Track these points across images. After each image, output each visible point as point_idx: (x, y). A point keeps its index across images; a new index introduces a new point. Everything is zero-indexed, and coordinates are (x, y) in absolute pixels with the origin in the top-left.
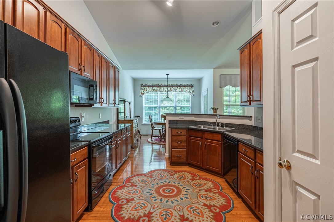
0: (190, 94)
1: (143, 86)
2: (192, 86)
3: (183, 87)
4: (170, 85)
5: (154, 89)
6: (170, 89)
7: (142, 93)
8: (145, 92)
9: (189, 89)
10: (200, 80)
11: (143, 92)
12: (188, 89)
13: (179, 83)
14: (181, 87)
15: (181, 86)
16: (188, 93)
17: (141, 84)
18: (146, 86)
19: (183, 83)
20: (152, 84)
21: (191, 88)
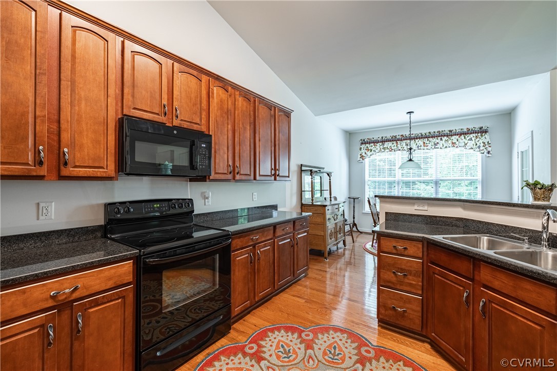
0: (478, 149)
1: (364, 142)
2: (483, 131)
3: (457, 137)
4: (422, 135)
5: (385, 146)
6: (422, 144)
7: (362, 157)
8: (369, 153)
9: (473, 139)
10: (510, 113)
11: (363, 154)
12: (471, 139)
13: (446, 129)
14: (452, 136)
15: (450, 134)
16: (472, 148)
17: (361, 140)
18: (370, 143)
19: (457, 128)
20: (382, 137)
21: (482, 136)
